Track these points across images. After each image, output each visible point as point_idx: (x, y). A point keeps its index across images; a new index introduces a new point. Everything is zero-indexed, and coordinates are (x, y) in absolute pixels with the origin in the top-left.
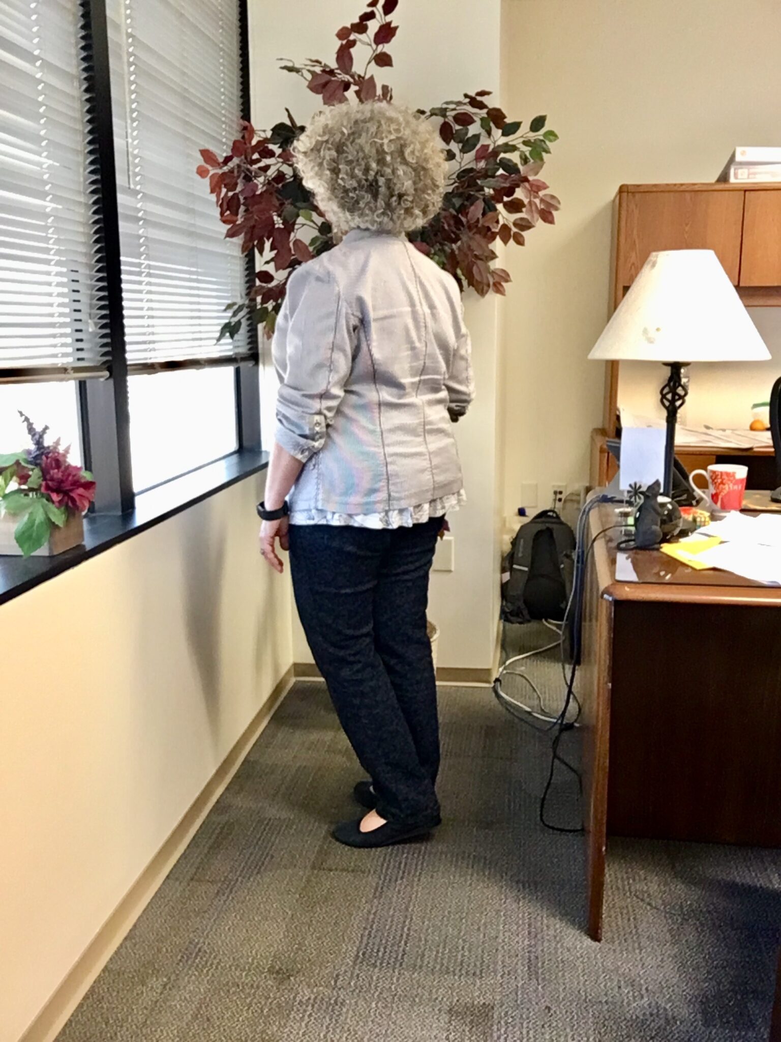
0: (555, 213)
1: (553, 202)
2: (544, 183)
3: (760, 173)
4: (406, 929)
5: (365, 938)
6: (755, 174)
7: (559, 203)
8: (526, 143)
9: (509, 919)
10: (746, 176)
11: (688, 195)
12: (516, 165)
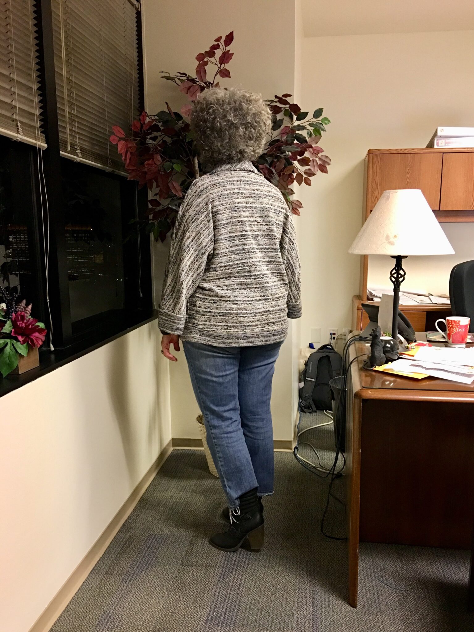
0: (327, 166)
1: (326, 160)
2: (321, 149)
3: (452, 143)
4: (238, 602)
5: (213, 608)
6: (449, 143)
7: (330, 160)
8: (310, 125)
9: (301, 594)
10: (444, 145)
11: (409, 156)
12: (305, 137)
